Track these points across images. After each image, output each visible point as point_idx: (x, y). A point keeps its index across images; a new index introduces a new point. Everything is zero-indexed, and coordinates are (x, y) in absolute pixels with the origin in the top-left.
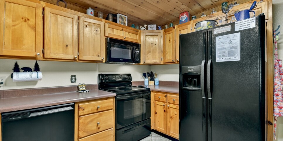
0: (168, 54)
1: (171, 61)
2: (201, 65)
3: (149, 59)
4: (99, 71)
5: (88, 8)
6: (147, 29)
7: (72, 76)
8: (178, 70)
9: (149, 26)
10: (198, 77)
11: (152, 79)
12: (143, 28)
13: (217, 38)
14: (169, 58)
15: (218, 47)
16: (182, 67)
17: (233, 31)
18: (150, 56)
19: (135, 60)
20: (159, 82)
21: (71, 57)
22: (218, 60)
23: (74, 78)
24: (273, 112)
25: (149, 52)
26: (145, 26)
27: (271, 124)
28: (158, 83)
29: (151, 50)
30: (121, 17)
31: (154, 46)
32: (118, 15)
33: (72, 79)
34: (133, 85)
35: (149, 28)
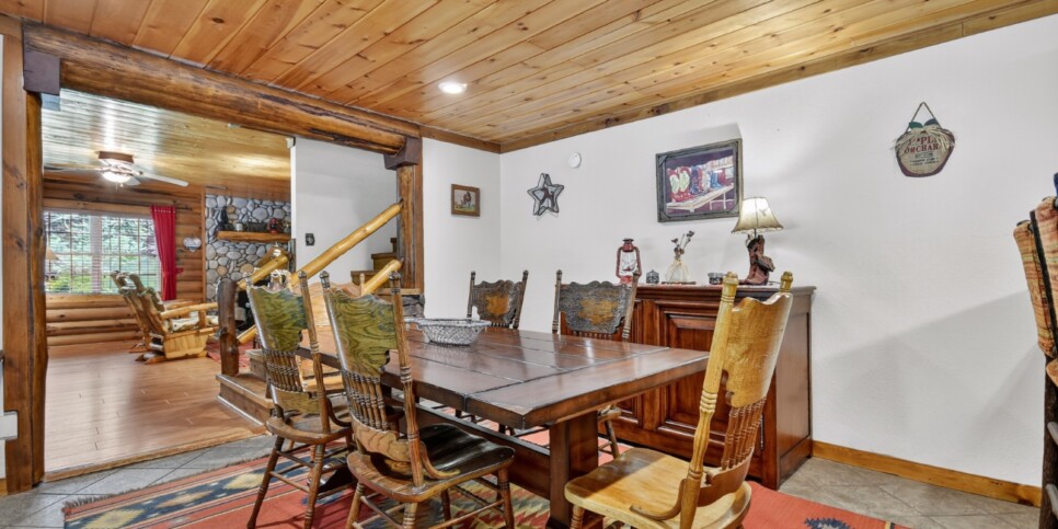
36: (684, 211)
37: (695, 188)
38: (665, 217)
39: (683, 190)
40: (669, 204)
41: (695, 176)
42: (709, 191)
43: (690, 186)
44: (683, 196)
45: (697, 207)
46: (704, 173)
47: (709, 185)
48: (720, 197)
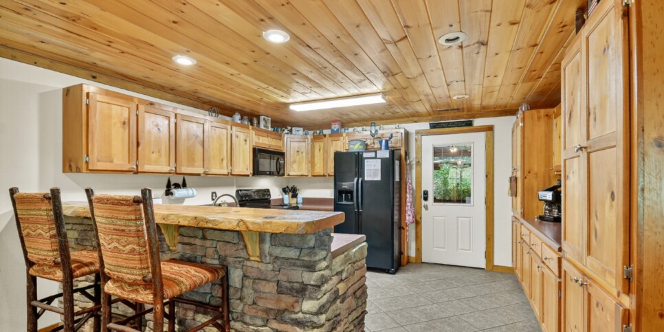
0: (318, 165)
1: (322, 174)
2: (353, 181)
3: (294, 171)
4: (237, 187)
5: (234, 114)
6: (291, 131)
7: (213, 193)
8: (332, 185)
9: (293, 128)
10: (351, 192)
11: (295, 196)
12: (286, 131)
13: (366, 160)
14: (319, 169)
15: (366, 168)
16: (338, 183)
17: (375, 158)
18: (295, 166)
19: (279, 172)
20: (303, 199)
21: (225, 172)
22: (367, 178)
23: (214, 195)
24: (405, 219)
25: (295, 162)
26: (289, 128)
27: (404, 229)
28: (301, 201)
29: (297, 160)
30: (264, 119)
31: (301, 154)
32: (262, 118)
33: (212, 196)
34: (272, 203)
35: (294, 132)
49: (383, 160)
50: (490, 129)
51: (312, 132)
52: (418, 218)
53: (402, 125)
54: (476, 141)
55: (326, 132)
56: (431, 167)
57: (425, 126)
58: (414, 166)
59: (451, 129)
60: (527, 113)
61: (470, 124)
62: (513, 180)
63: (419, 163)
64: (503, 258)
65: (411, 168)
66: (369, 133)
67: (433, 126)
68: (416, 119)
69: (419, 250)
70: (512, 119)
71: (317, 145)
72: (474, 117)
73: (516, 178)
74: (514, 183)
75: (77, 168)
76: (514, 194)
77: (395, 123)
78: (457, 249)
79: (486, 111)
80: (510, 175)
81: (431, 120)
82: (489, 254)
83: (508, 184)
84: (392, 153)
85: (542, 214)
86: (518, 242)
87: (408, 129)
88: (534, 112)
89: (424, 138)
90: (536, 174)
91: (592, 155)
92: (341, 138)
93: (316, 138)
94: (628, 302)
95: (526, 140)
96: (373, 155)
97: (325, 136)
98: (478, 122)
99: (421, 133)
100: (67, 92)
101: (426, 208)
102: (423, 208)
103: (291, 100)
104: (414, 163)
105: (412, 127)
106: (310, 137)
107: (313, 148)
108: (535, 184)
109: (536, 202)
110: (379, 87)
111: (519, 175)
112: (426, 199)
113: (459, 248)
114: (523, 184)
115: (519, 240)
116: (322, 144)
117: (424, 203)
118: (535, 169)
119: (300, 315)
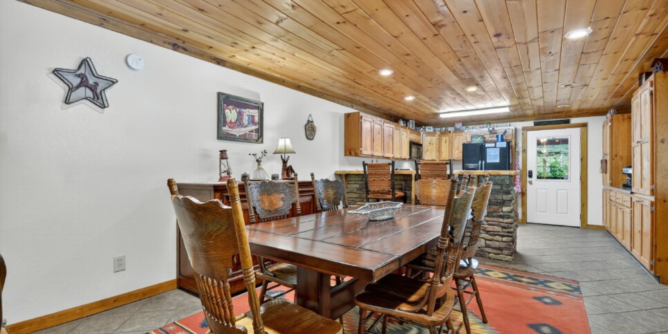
2: (478, 163)
3: (427, 157)
12: (422, 129)
13: (488, 149)
14: (445, 156)
15: (488, 154)
16: (465, 164)
17: (495, 147)
18: (428, 153)
19: (420, 157)
22: (488, 161)
25: (428, 150)
26: (424, 127)
29: (430, 149)
31: (432, 145)
32: (411, 121)
35: (427, 129)
36: (232, 135)
37: (239, 122)
38: (221, 136)
39: (233, 121)
40: (224, 128)
41: (240, 114)
42: (247, 126)
43: (237, 120)
44: (233, 125)
45: (240, 134)
46: (245, 114)
47: (247, 123)
48: (252, 131)
49: (502, 149)
50: (585, 125)
51: (439, 129)
52: (524, 190)
53: (512, 124)
54: (573, 134)
55: (450, 129)
56: (535, 153)
57: (531, 124)
58: (521, 153)
59: (551, 126)
60: (615, 116)
61: (568, 122)
62: (604, 162)
63: (525, 151)
64: (595, 218)
65: (518, 154)
66: (487, 129)
67: (536, 124)
68: (522, 119)
69: (524, 214)
70: (603, 118)
71: (444, 138)
72: (571, 116)
73: (606, 161)
74: (604, 164)
75: (355, 153)
76: (604, 171)
77: (507, 122)
78: (557, 213)
79: (582, 113)
80: (601, 158)
81: (535, 119)
82: (584, 216)
83: (599, 165)
84: (508, 143)
85: (626, 183)
86: (608, 202)
87: (517, 127)
88: (619, 115)
89: (529, 133)
90: (621, 157)
91: (643, 145)
92: (463, 134)
93: (442, 134)
94: (653, 199)
95: (613, 135)
96: (493, 145)
97: (450, 132)
98: (574, 121)
99: (526, 129)
100: (348, 116)
101: (531, 183)
102: (528, 183)
103: (441, 111)
104: (521, 150)
105: (520, 125)
106: (438, 133)
107: (440, 141)
108: (621, 163)
109: (621, 176)
110: (507, 103)
111: (608, 158)
112: (531, 176)
113: (559, 211)
114: (611, 164)
115: (608, 200)
116: (447, 138)
117: (529, 179)
118: (620, 153)
119: (501, 213)
